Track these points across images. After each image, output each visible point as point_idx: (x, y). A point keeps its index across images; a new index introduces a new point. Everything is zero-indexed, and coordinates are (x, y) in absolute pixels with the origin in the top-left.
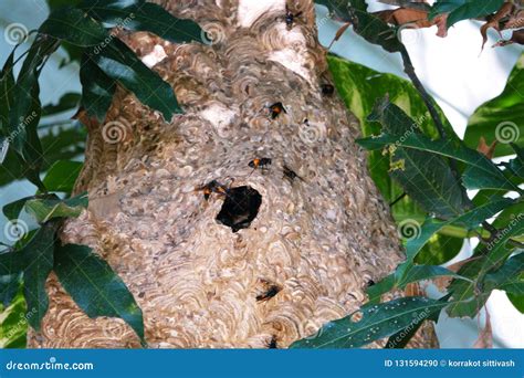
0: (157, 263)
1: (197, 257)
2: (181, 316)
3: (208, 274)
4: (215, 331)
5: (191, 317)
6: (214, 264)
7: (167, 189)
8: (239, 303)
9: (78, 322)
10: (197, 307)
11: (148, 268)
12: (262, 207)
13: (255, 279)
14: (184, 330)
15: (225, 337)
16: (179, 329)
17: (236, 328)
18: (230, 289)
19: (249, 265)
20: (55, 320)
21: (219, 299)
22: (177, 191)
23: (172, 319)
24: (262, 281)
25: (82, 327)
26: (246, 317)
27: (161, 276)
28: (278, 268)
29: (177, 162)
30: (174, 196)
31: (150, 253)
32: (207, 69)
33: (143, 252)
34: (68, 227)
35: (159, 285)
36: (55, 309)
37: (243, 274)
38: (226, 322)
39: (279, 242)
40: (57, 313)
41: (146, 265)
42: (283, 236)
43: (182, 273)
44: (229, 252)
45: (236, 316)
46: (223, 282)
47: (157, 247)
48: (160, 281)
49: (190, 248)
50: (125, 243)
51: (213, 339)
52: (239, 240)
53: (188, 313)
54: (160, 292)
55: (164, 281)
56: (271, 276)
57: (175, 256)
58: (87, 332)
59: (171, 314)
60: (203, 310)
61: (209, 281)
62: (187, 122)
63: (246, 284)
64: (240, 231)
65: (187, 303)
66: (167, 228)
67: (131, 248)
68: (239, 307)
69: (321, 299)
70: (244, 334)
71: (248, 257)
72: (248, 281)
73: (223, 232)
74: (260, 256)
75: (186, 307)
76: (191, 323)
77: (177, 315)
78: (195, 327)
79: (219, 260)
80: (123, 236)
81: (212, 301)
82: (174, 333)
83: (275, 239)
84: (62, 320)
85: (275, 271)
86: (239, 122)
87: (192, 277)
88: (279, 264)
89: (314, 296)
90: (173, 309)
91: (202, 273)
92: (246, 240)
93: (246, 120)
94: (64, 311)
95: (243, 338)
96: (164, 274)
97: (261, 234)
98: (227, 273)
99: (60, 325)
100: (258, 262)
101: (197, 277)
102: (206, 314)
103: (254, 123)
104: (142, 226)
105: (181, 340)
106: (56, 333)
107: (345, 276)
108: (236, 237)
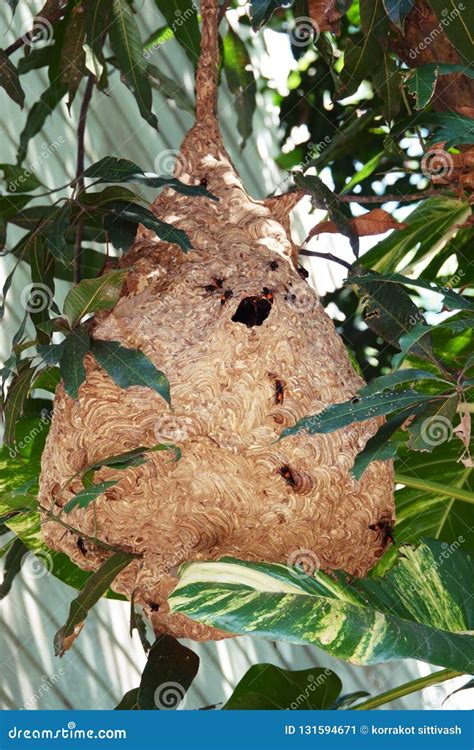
0: (177, 358)
1: (214, 352)
2: (196, 404)
3: (223, 365)
4: (225, 420)
5: (205, 405)
6: (229, 356)
7: (180, 312)
8: (248, 393)
9: (104, 410)
10: (211, 395)
11: (168, 364)
12: (272, 311)
13: (263, 373)
14: (198, 417)
15: (233, 427)
16: (193, 416)
17: (244, 417)
18: (242, 380)
19: (260, 359)
20: (83, 409)
21: (229, 390)
22: (191, 312)
23: (188, 407)
24: (270, 374)
25: (107, 415)
26: (253, 408)
27: (181, 368)
28: (283, 365)
29: (187, 295)
30: (188, 315)
31: (170, 352)
32: (206, 242)
33: (164, 351)
34: (97, 332)
35: (179, 375)
36: (83, 399)
37: (254, 365)
38: (235, 410)
39: (285, 342)
40: (85, 402)
41: (166, 362)
42: (289, 339)
43: (200, 365)
44: (244, 345)
45: (245, 406)
46: (235, 374)
47: (176, 347)
48: (179, 371)
49: (207, 346)
50: (148, 343)
51: (222, 428)
52: (254, 334)
53: (203, 402)
54: (179, 381)
55: (184, 371)
56: (277, 370)
57: (194, 352)
58: (111, 420)
59: (187, 402)
60: (216, 399)
61: (223, 372)
62: (194, 271)
63: (256, 376)
64: (254, 327)
65: (203, 391)
66: (184, 335)
67: (153, 348)
68: (248, 397)
69: (315, 402)
70: (250, 423)
71: (259, 351)
72: (258, 373)
73: (238, 328)
74: (269, 352)
75: (202, 395)
76: (205, 410)
77: (192, 403)
78: (208, 414)
79: (234, 352)
80: (146, 337)
81: (224, 392)
82: (189, 420)
83: (283, 339)
84: (90, 408)
85: (281, 367)
86: (237, 274)
87: (209, 368)
88: (284, 361)
89: (311, 398)
90: (190, 397)
91: (218, 365)
92: (259, 335)
93: (244, 273)
94: (92, 400)
95: (249, 428)
96: (184, 366)
97: (272, 332)
98: (240, 365)
99: (87, 413)
100: (267, 358)
101: (213, 369)
102: (219, 403)
103: (251, 275)
104: (162, 332)
105: (195, 426)
106: (83, 421)
107: (334, 389)
108: (250, 332)
